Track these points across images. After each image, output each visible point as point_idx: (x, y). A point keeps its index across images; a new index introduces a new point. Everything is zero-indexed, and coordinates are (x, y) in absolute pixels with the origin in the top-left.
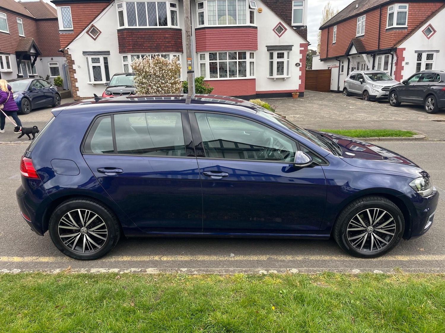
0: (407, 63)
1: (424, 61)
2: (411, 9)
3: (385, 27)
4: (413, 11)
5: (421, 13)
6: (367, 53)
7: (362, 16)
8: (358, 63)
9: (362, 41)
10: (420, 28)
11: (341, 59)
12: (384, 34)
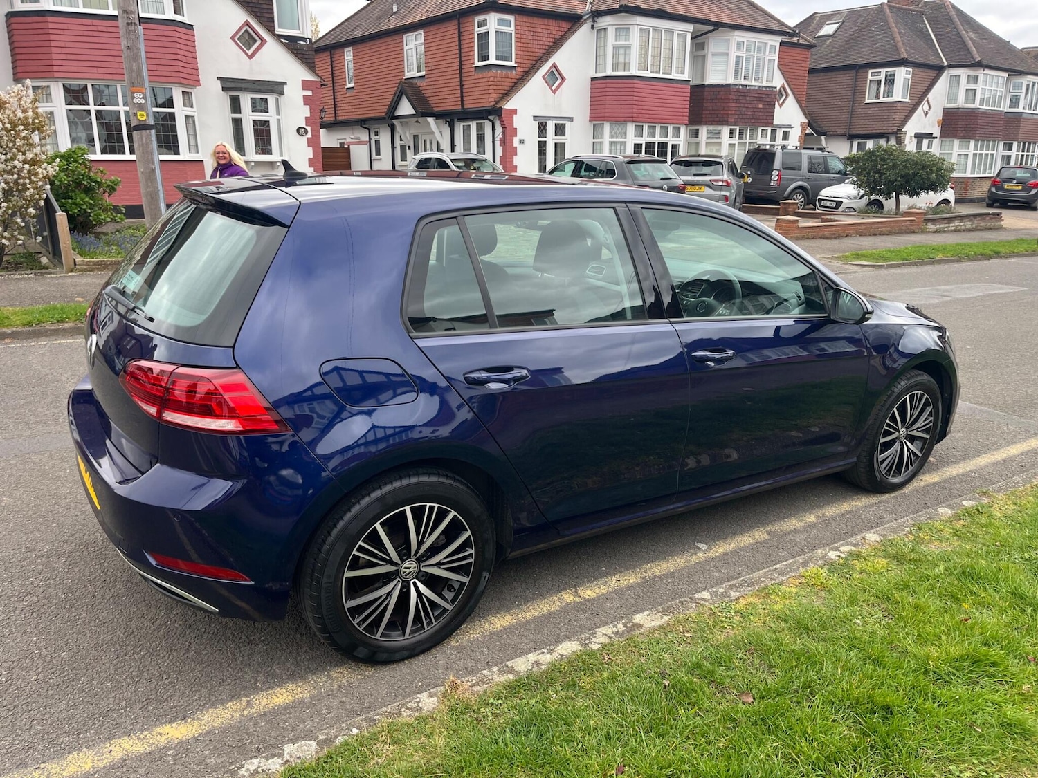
0: (522, 142)
1: (551, 139)
2: (519, 28)
3: (471, 62)
4: (522, 32)
5: (536, 38)
6: (438, 116)
7: (414, 33)
8: (415, 137)
9: (421, 89)
10: (538, 69)
11: (373, 127)
12: (473, 77)
